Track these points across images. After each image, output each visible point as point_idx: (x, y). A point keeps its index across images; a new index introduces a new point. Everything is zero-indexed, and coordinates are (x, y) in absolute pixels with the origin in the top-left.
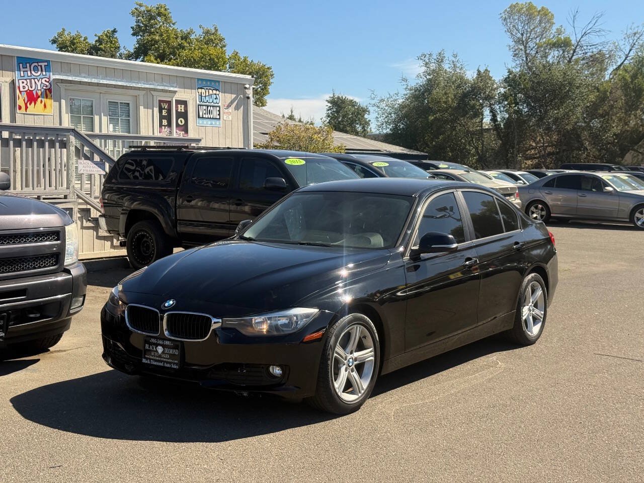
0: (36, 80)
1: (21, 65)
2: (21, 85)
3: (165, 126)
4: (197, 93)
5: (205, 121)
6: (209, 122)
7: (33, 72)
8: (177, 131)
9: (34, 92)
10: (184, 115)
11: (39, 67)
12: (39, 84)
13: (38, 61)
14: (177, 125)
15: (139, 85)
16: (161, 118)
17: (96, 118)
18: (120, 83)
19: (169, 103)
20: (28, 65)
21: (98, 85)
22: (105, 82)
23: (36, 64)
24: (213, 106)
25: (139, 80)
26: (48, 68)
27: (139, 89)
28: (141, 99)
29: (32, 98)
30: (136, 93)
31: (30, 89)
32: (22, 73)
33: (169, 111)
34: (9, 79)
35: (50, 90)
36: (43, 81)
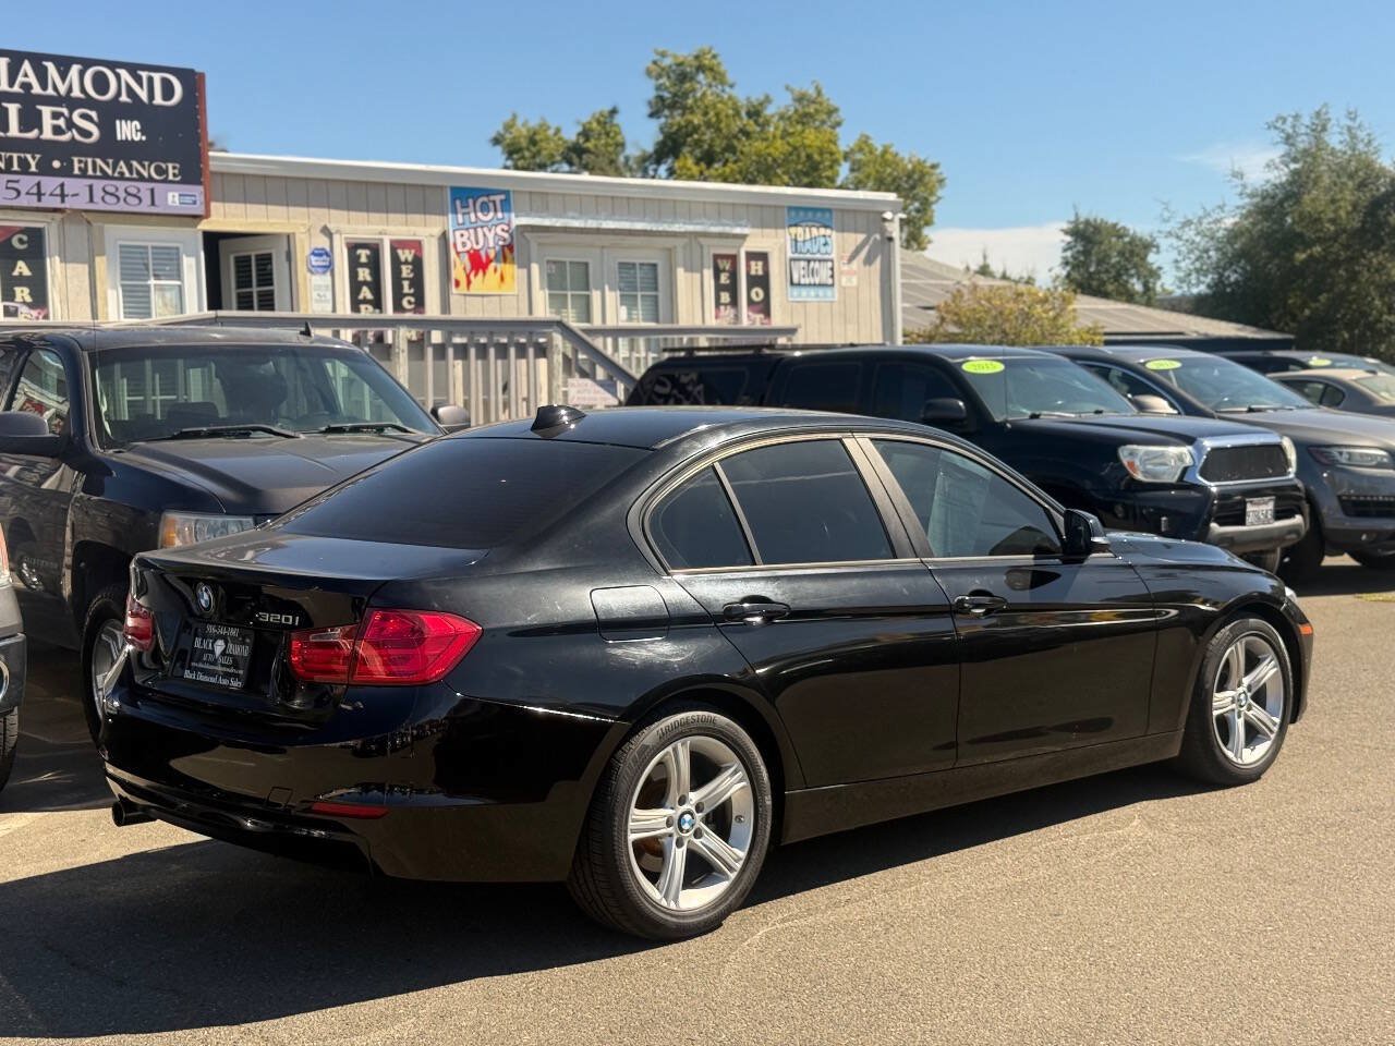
0: (485, 229)
1: (458, 203)
2: (459, 241)
3: (726, 305)
4: (788, 237)
5: (804, 292)
6: (812, 292)
7: (480, 214)
8: (750, 314)
9: (483, 253)
10: (762, 281)
11: (491, 205)
12: (490, 236)
13: (488, 193)
14: (751, 302)
15: (676, 228)
16: (719, 288)
17: (596, 296)
18: (639, 226)
19: (734, 259)
20: (471, 201)
21: (598, 231)
22: (611, 225)
23: (485, 199)
24: (820, 261)
25: (675, 217)
26: (506, 206)
27: (675, 234)
28: (680, 255)
29: (478, 263)
30: (669, 242)
31: (476, 247)
32: (460, 216)
33: (734, 275)
34: (437, 231)
35: (510, 247)
36: (499, 230)
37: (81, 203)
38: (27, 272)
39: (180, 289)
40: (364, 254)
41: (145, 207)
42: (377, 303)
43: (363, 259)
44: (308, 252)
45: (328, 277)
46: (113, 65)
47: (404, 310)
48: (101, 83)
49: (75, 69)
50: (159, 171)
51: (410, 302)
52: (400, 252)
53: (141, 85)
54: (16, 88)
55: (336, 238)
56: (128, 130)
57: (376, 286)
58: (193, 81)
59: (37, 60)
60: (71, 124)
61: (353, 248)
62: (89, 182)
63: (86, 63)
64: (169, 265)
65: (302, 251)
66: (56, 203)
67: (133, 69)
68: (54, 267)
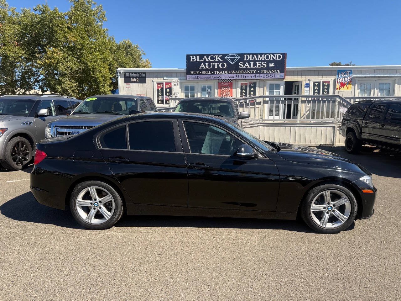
0: (345, 78)
1: (339, 73)
2: (338, 80)
7: (344, 75)
9: (344, 83)
11: (347, 73)
12: (346, 79)
13: (346, 71)
15: (396, 75)
17: (372, 91)
18: (385, 76)
20: (342, 73)
21: (374, 77)
22: (378, 76)
23: (346, 72)
25: (396, 73)
26: (351, 73)
27: (396, 77)
28: (397, 81)
29: (342, 85)
30: (393, 79)
31: (342, 81)
32: (339, 76)
34: (334, 79)
35: (351, 81)
36: (348, 78)
37: (262, 78)
38: (253, 90)
39: (280, 91)
40: (317, 84)
41: (273, 78)
42: (319, 93)
43: (317, 85)
44: (305, 84)
45: (308, 89)
46: (270, 54)
47: (324, 94)
48: (267, 57)
49: (263, 55)
50: (276, 71)
51: (326, 93)
52: (325, 83)
53: (275, 57)
54: (253, 60)
55: (311, 81)
56: (271, 65)
57: (319, 90)
58: (284, 55)
59: (257, 55)
60: (262, 65)
61: (314, 83)
62: (264, 74)
63: (265, 54)
64: (278, 87)
65: (304, 84)
66: (258, 78)
67: (273, 54)
68: (258, 89)
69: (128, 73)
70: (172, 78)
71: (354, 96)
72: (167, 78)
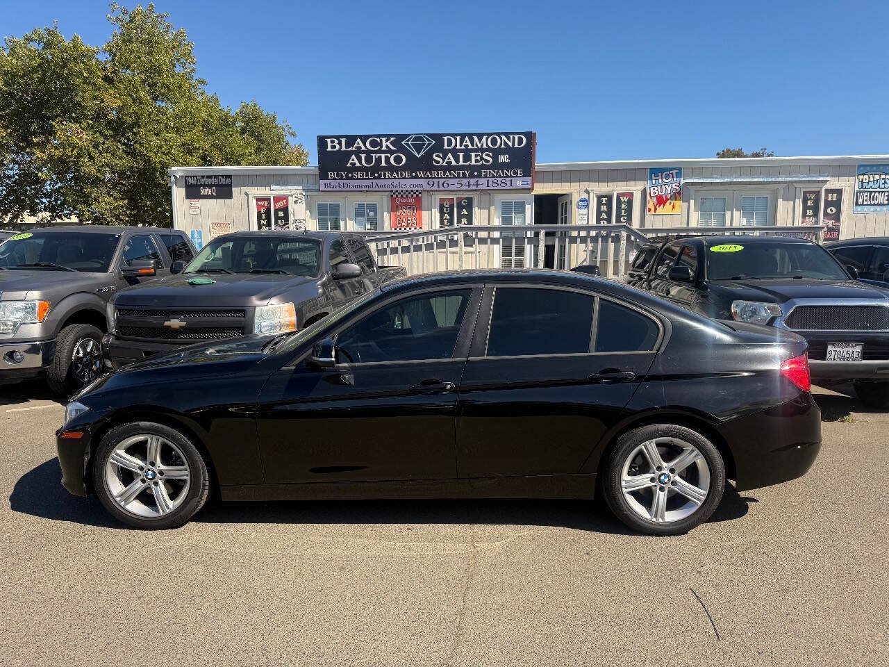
0: (667, 186)
1: (653, 177)
2: (652, 191)
3: (810, 216)
4: (857, 181)
5: (866, 208)
6: (872, 208)
7: (664, 180)
8: (826, 220)
9: (664, 196)
10: (838, 204)
11: (670, 175)
12: (669, 189)
13: (668, 169)
14: (826, 214)
15: (780, 179)
16: (805, 208)
17: (728, 214)
18: (756, 180)
19: (818, 194)
20: (660, 174)
21: (731, 183)
22: (739, 180)
23: (667, 172)
24: (879, 192)
25: (780, 174)
26: (679, 175)
27: (779, 182)
28: (781, 192)
29: (661, 201)
30: (776, 186)
31: (660, 194)
32: (654, 181)
33: (817, 201)
34: (641, 188)
35: (679, 193)
36: (674, 186)
37: (484, 187)
38: (466, 213)
39: (525, 217)
40: (604, 200)
41: (508, 187)
42: (609, 220)
43: (604, 202)
44: (577, 200)
45: (586, 210)
46: (499, 134)
47: (622, 222)
48: (494, 142)
49: (485, 138)
50: (514, 173)
51: (624, 219)
52: (621, 198)
53: (510, 141)
54: (463, 147)
55: (591, 194)
56: (504, 159)
57: (609, 213)
58: (530, 136)
59: (471, 136)
60: (482, 158)
61: (599, 198)
62: (488, 179)
63: (489, 135)
64: (520, 208)
66: (475, 188)
67: (507, 135)
68: (476, 210)
69: (194, 176)
70: (289, 187)
71: (688, 225)
72: (278, 188)
